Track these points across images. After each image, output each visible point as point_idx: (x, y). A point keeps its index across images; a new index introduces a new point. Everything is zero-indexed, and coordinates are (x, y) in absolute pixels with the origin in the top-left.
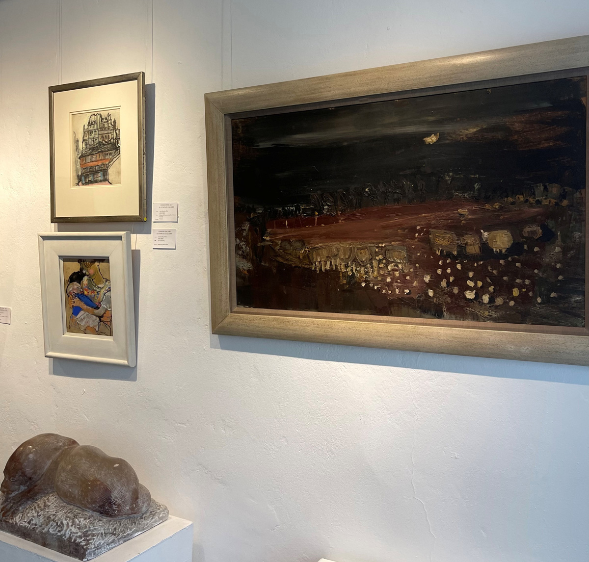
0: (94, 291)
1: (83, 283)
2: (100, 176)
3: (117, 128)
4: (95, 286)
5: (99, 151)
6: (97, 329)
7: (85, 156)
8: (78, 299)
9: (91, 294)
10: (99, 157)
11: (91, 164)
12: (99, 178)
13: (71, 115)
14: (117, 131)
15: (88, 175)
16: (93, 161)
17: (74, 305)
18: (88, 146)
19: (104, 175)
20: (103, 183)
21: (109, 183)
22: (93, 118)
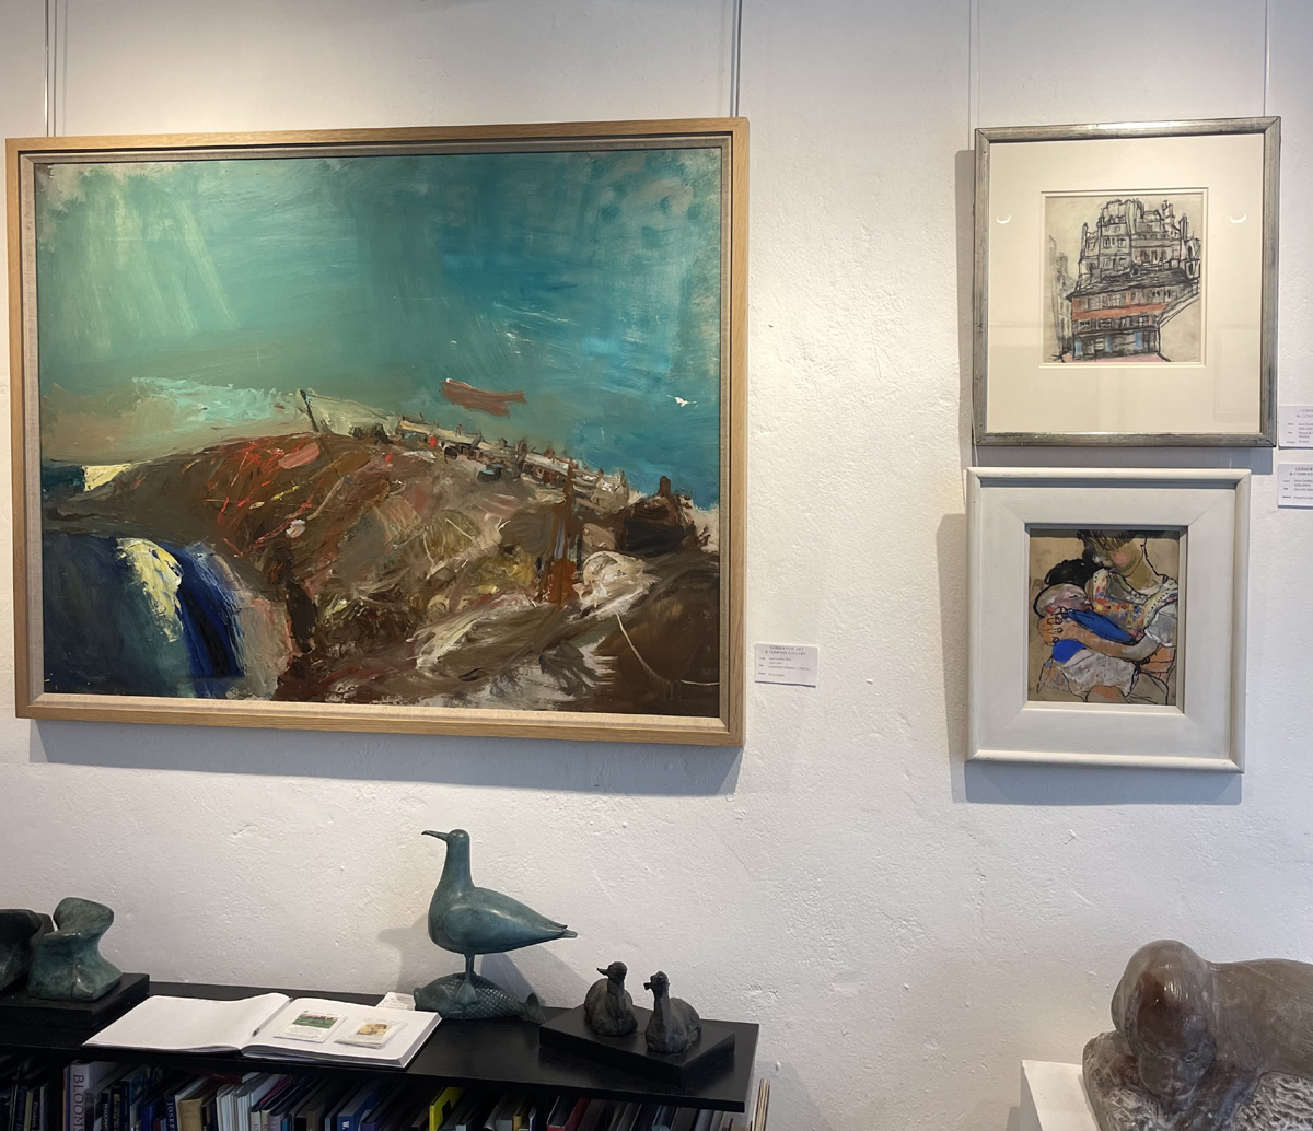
0: (1124, 603)
1: (1091, 586)
2: (1132, 341)
3: (1189, 235)
4: (1130, 593)
5: (1132, 284)
6: (1126, 690)
7: (1087, 294)
8: (1074, 623)
9: (1116, 610)
10: (1132, 299)
11: (1107, 312)
12: (1132, 347)
13: (1044, 199)
14: (1191, 243)
15: (1095, 338)
16: (1112, 308)
17: (1061, 636)
18: (1095, 272)
19: (1146, 340)
20: (1143, 357)
21: (1163, 358)
22: (1114, 210)
